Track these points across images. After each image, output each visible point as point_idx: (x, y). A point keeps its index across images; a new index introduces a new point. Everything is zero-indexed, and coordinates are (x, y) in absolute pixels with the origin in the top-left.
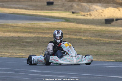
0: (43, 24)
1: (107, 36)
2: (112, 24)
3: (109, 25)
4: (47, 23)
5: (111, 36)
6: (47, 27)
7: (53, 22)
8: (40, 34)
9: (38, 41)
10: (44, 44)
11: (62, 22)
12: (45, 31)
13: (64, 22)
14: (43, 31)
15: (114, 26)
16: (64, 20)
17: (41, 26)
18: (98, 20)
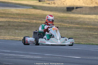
0: (13, 10)
1: (68, 22)
2: (72, 11)
3: (70, 12)
4: (17, 10)
5: (72, 22)
6: (17, 13)
7: (23, 9)
8: (11, 19)
9: (9, 25)
10: (14, 27)
11: (30, 9)
12: (15, 17)
13: (32, 8)
14: (13, 17)
15: (74, 13)
16: (31, 7)
17: (12, 12)
18: (61, 8)
